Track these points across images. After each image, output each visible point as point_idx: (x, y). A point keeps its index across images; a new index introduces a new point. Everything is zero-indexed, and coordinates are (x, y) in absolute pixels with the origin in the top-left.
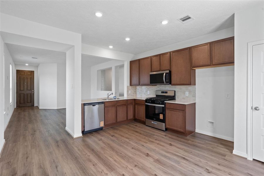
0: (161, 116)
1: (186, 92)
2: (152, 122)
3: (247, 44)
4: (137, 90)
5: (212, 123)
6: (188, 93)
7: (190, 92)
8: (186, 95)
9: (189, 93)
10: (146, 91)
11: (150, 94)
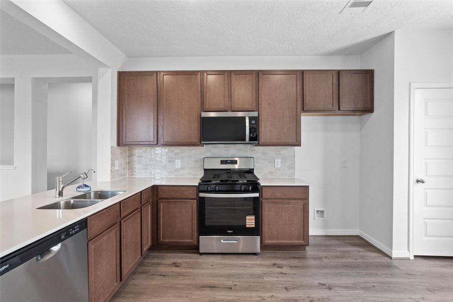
0: (250, 219)
1: (276, 160)
2: (222, 241)
3: (410, 84)
4: (135, 158)
5: (322, 212)
6: (280, 160)
7: (284, 159)
8: (276, 166)
9: (281, 162)
10: (169, 162)
11: (182, 169)
